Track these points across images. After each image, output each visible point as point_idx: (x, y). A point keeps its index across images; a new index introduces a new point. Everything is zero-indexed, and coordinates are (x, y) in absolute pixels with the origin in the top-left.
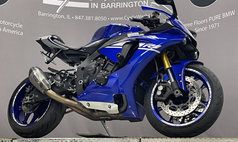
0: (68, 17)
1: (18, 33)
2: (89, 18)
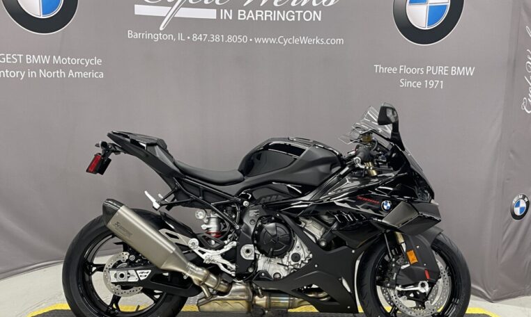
0: (180, 37)
1: (94, 75)
2: (216, 38)
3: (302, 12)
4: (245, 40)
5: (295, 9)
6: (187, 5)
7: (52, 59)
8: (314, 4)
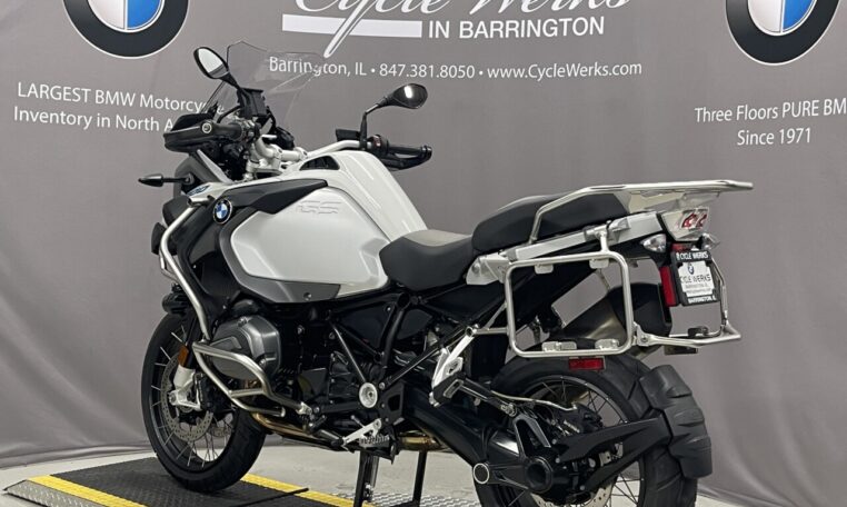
0: (359, 69)
2: (421, 71)
3: (570, 20)
4: (470, 74)
5: (557, 15)
6: (371, 14)
7: (138, 98)
8: (592, 5)
